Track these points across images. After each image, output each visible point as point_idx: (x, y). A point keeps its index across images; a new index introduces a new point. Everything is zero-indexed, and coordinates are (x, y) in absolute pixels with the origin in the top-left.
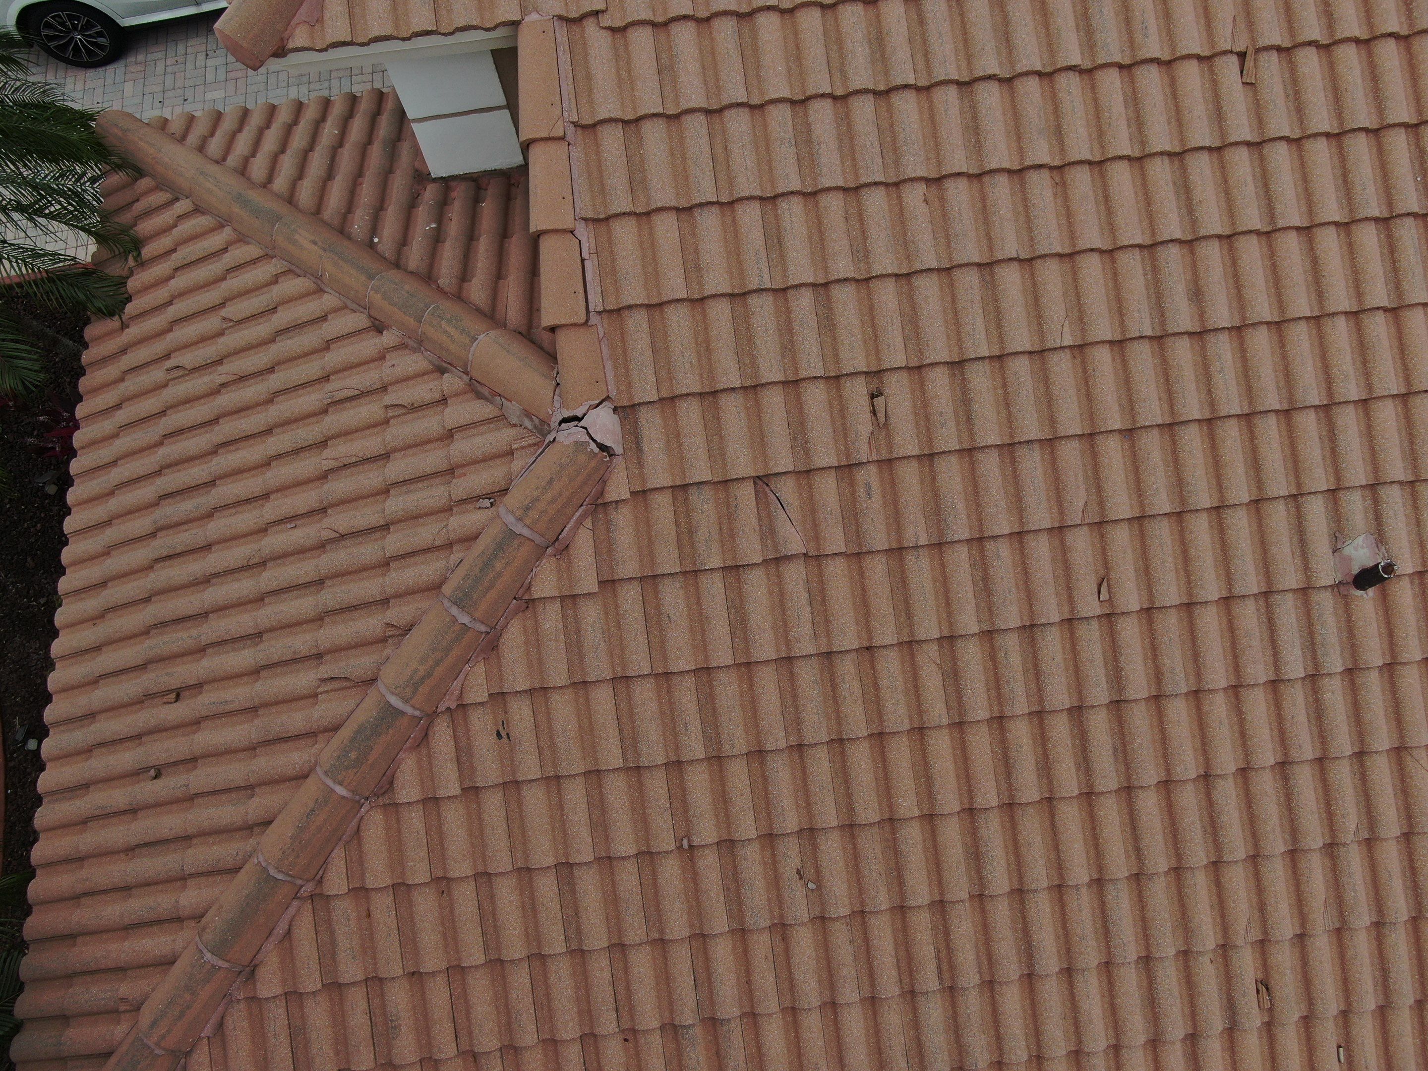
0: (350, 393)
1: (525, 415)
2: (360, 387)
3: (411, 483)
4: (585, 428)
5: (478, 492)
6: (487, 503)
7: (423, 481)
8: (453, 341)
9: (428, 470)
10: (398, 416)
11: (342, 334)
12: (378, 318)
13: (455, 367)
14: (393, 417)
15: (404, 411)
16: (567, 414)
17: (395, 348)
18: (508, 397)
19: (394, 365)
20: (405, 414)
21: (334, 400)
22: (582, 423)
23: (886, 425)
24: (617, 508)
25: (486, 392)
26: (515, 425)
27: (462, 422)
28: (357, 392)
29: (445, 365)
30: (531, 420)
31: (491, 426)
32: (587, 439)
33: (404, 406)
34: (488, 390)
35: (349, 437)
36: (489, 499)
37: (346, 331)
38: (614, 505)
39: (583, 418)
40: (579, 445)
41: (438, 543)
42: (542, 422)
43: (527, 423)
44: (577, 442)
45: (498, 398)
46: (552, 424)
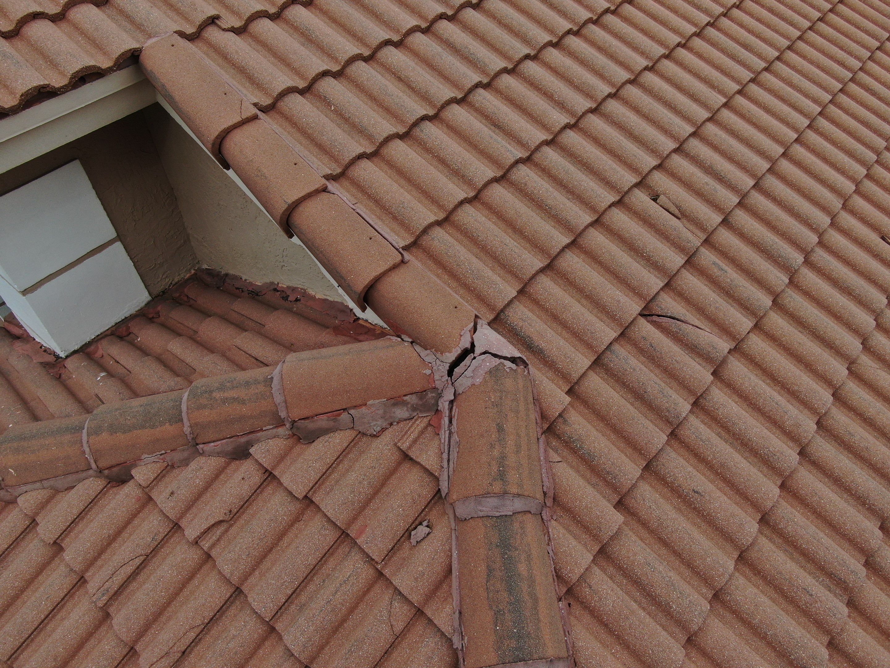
0: (129, 569)
1: (395, 405)
2: (140, 551)
3: (299, 594)
4: (484, 353)
5: (403, 525)
6: (422, 530)
7: (311, 580)
8: (243, 402)
9: (312, 560)
10: (218, 540)
11: (70, 519)
12: (114, 462)
13: (262, 430)
14: (213, 545)
15: (222, 528)
16: (451, 357)
17: (159, 478)
18: (359, 402)
19: (172, 493)
20: (227, 531)
21: (112, 592)
22: (478, 350)
23: (682, 214)
24: (565, 421)
25: (322, 422)
26: (383, 430)
27: (314, 476)
28: (138, 562)
29: (243, 440)
30: (405, 403)
31: (351, 456)
32: (498, 361)
33: (221, 522)
34: (324, 417)
35: (163, 618)
36: (420, 524)
37: (76, 512)
38: (560, 420)
39: (473, 345)
40: (493, 372)
41: (399, 626)
42: (421, 394)
43: (401, 413)
44: (490, 372)
45: (344, 416)
46: (439, 384)
